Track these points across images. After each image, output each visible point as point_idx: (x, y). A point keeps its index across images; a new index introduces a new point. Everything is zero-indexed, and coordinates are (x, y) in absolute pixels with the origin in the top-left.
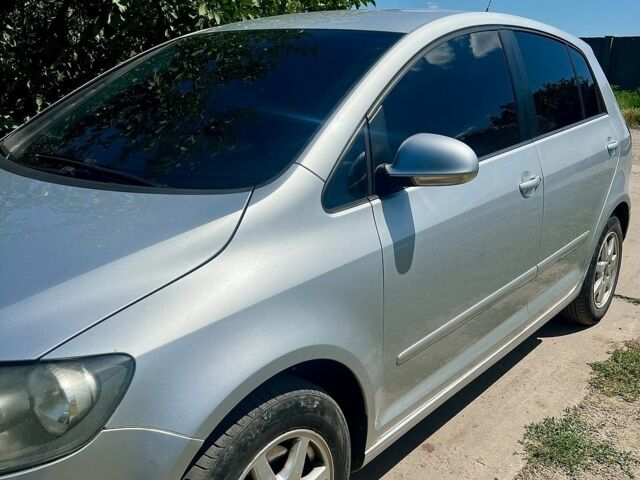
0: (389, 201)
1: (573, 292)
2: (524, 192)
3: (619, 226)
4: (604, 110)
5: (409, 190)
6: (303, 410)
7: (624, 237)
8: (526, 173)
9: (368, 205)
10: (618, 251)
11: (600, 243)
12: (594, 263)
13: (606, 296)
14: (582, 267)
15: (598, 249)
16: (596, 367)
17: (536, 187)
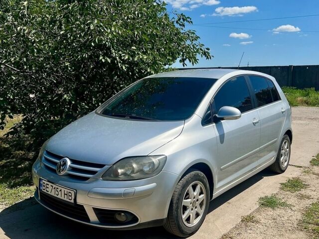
0: (217, 124)
1: (273, 160)
2: (254, 124)
3: (289, 138)
4: (280, 99)
5: (222, 121)
6: (199, 176)
7: (291, 143)
8: (255, 118)
9: (212, 125)
10: (289, 147)
11: (282, 144)
12: (280, 150)
13: (286, 164)
14: (276, 151)
15: (281, 146)
16: (282, 184)
17: (258, 122)
